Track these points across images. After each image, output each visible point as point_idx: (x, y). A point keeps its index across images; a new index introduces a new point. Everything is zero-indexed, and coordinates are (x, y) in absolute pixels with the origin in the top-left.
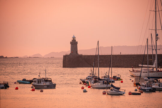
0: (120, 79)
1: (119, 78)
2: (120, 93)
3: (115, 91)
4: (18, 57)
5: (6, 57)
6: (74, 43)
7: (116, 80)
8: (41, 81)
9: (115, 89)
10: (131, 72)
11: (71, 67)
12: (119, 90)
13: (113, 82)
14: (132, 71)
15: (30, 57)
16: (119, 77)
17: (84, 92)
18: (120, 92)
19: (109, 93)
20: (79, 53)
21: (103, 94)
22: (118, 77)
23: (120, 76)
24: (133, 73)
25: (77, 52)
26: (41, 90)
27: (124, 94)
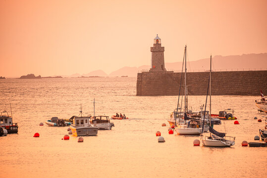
0: (232, 117)
1: (231, 115)
2: (224, 143)
3: (217, 140)
4: (60, 77)
5: (39, 77)
6: (158, 50)
7: (224, 119)
8: (85, 121)
9: (217, 135)
10: (258, 103)
11: (151, 95)
12: (224, 138)
13: (218, 123)
14: (260, 101)
15: (83, 77)
16: (231, 113)
17: (159, 142)
18: (226, 141)
19: (206, 144)
20: (168, 68)
21: (195, 145)
22: (228, 113)
23: (233, 112)
24: (262, 105)
25: (163, 66)
26: (80, 139)
27: (231, 145)
